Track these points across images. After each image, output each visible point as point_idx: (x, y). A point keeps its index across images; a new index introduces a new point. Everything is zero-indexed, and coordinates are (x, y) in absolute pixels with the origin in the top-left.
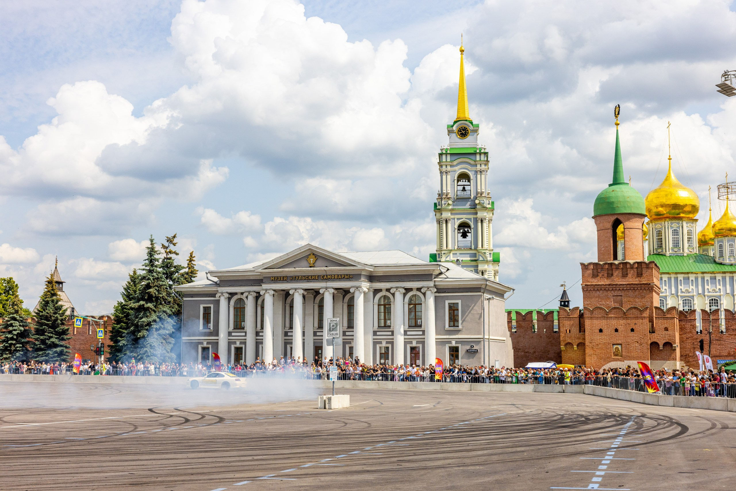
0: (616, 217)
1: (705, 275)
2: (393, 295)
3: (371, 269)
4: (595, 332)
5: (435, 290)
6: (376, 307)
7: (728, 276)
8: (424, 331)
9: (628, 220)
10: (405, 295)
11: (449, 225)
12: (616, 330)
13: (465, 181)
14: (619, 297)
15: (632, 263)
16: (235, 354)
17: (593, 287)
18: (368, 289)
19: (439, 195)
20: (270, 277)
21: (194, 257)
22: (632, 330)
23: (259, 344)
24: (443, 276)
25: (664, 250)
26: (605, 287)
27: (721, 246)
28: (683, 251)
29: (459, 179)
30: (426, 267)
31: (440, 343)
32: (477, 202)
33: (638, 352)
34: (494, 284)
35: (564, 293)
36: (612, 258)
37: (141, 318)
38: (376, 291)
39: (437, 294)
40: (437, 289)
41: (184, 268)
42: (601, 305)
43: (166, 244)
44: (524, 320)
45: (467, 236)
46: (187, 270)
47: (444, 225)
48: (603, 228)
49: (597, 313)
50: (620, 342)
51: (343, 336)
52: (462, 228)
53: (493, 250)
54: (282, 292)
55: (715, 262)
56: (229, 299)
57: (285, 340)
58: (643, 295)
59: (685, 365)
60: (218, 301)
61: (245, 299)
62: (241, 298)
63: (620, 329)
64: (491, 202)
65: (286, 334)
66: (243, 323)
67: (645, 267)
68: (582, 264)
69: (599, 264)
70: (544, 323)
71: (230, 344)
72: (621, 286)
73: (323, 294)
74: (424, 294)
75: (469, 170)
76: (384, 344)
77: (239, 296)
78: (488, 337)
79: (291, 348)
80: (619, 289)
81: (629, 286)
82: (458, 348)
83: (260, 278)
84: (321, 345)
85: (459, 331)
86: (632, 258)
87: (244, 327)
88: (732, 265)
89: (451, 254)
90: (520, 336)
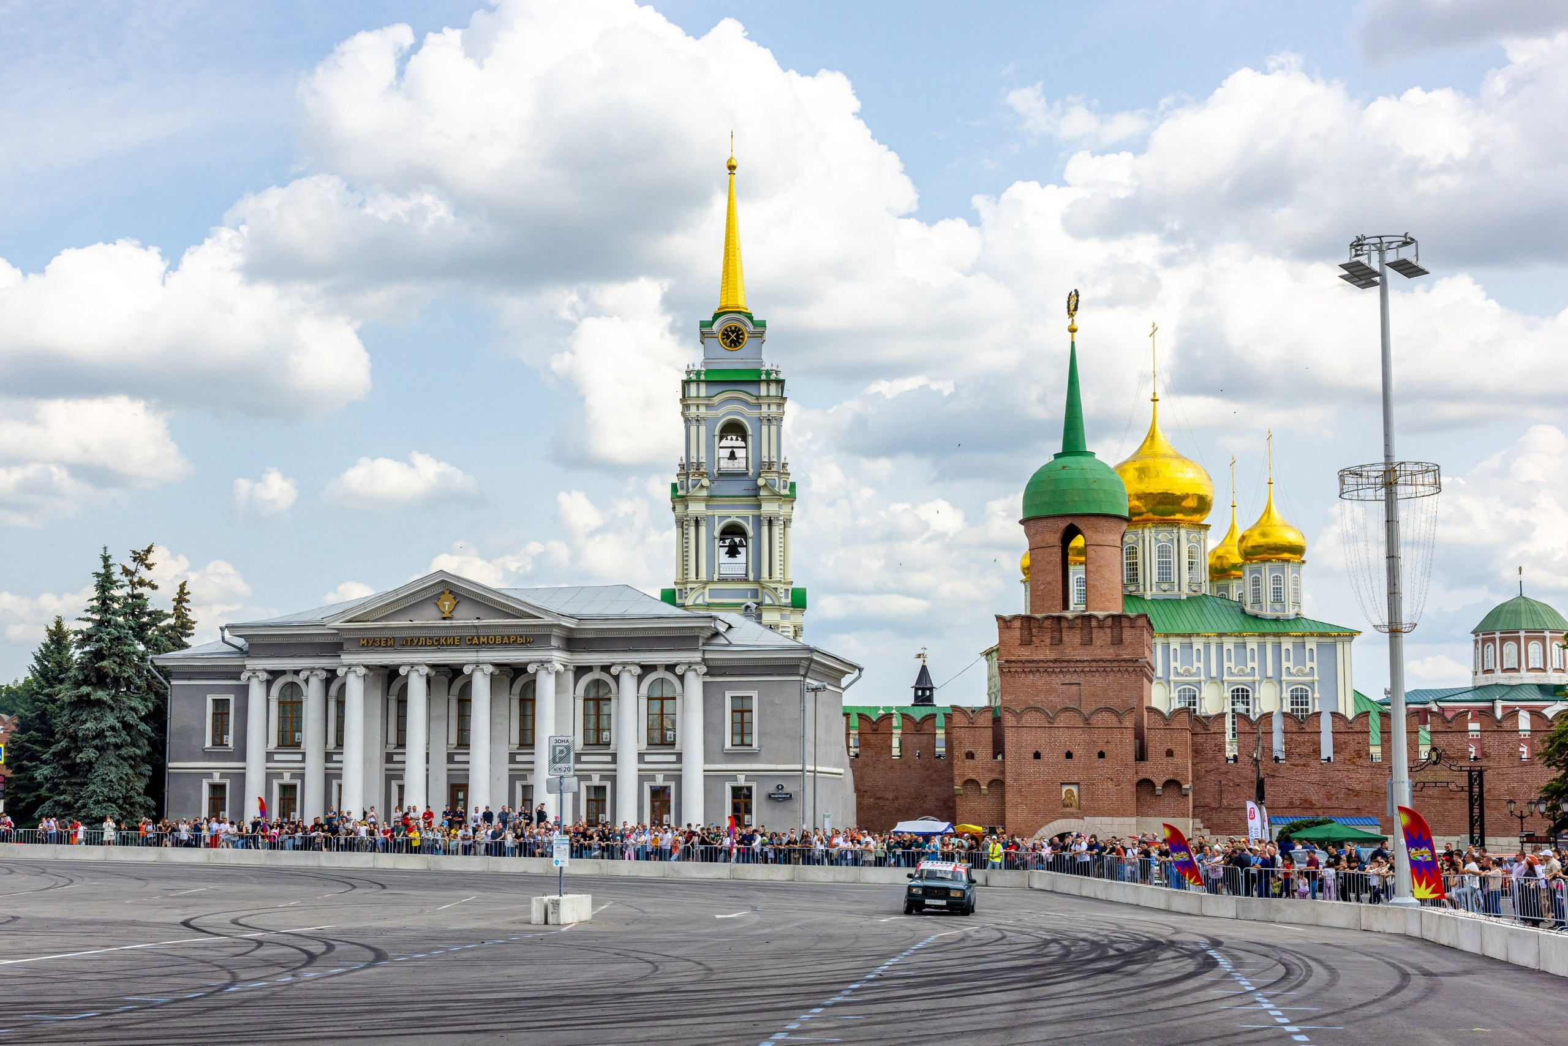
0: (1070, 522)
1: (1224, 639)
2: (617, 678)
3: (572, 623)
4: (1024, 759)
5: (705, 669)
6: (580, 704)
7: (1270, 641)
8: (679, 755)
9: (1094, 527)
10: (640, 678)
11: (703, 530)
12: (1069, 755)
13: (737, 439)
14: (1075, 688)
15: (1101, 617)
16: (280, 799)
17: (1020, 665)
18: (565, 666)
19: (682, 467)
20: (358, 639)
21: (188, 593)
22: (1101, 755)
23: (332, 777)
24: (720, 640)
25: (1141, 588)
26: (1046, 665)
27: (1256, 582)
28: (1179, 590)
29: (724, 434)
30: (686, 622)
31: (711, 780)
32: (761, 482)
33: (1112, 800)
34: (824, 659)
35: (924, 670)
36: (1060, 607)
37: (84, 722)
38: (580, 671)
39: (708, 679)
40: (707, 667)
41: (168, 616)
42: (1037, 701)
43: (132, 566)
44: (875, 731)
45: (740, 553)
46: (172, 621)
47: (693, 530)
48: (1043, 545)
49: (1028, 719)
50: (1076, 779)
51: (510, 763)
52: (729, 537)
53: (791, 583)
54: (381, 671)
55: (1243, 612)
56: (269, 684)
57: (387, 770)
58: (1122, 684)
59: (1201, 826)
60: (248, 686)
61: (303, 685)
62: (295, 681)
63: (1077, 752)
64: (789, 484)
65: (389, 758)
66: (297, 734)
67: (1128, 624)
68: (999, 618)
69: (1034, 618)
70: (915, 739)
71: (269, 777)
72: (1079, 664)
73: (470, 675)
74: (681, 678)
75: (745, 415)
76: (596, 781)
77: (289, 678)
78: (812, 768)
79: (401, 788)
80: (1073, 669)
81: (1094, 664)
82: (749, 789)
83: (336, 640)
84: (464, 782)
85: (753, 756)
86: (1101, 606)
87: (300, 743)
88: (1277, 620)
89: (707, 591)
90: (865, 765)
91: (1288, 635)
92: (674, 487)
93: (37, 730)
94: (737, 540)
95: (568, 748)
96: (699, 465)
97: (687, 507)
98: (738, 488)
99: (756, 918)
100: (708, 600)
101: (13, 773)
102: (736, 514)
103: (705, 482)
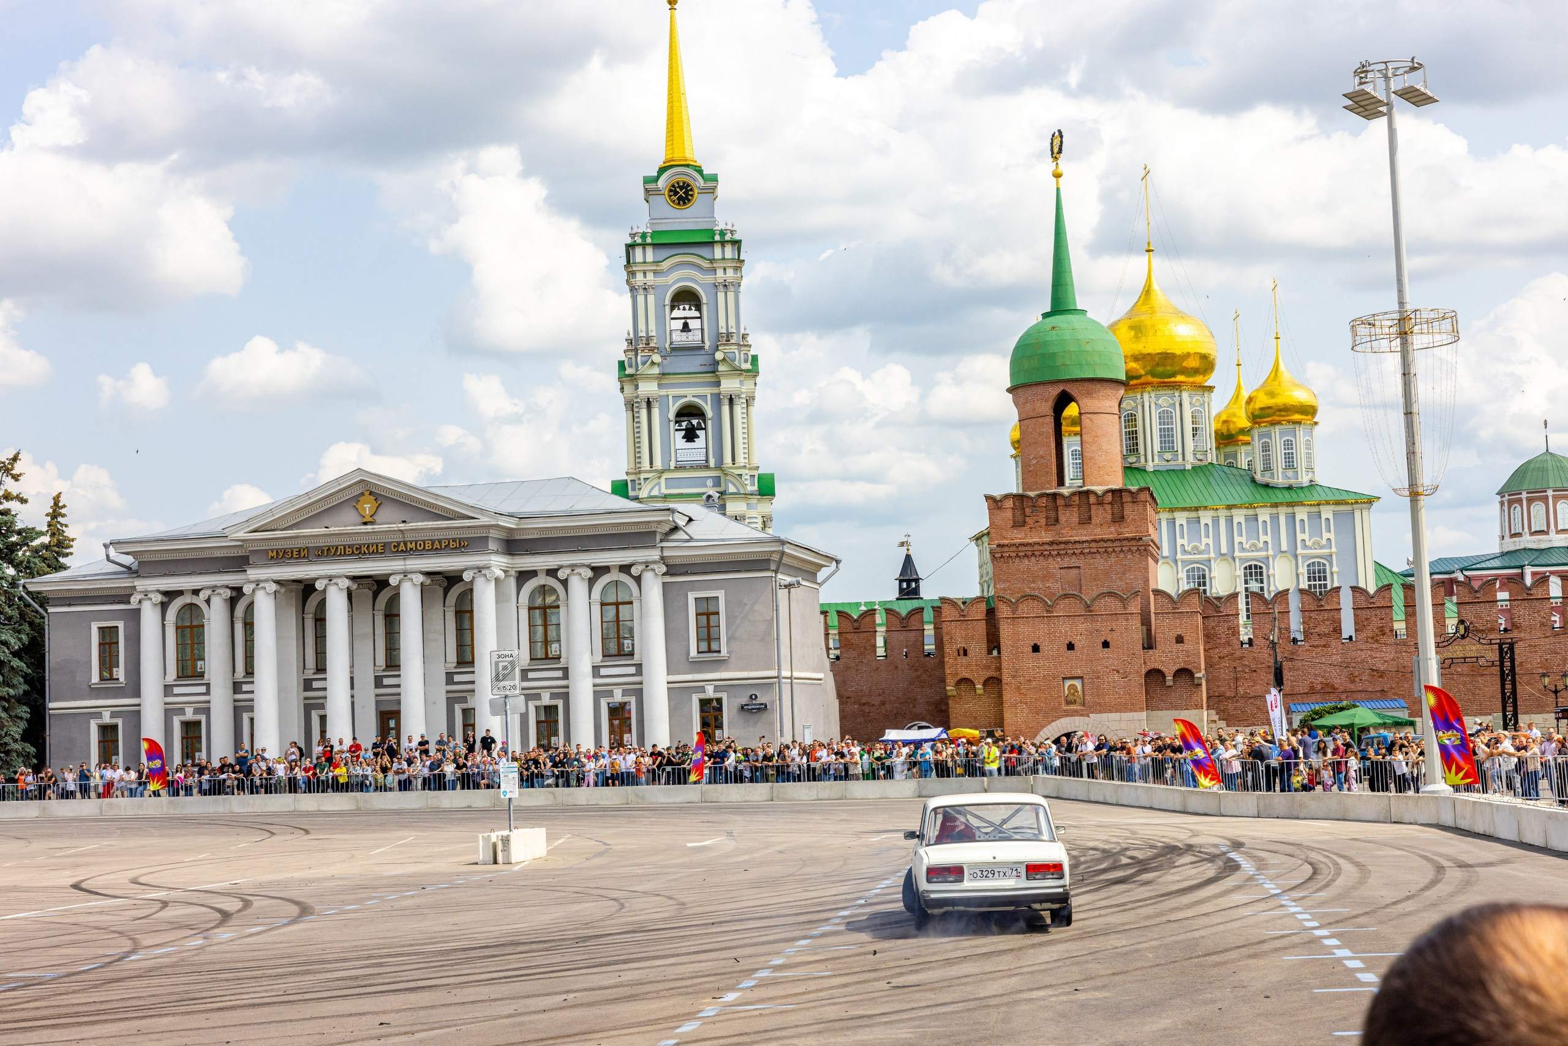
0: (1062, 389)
1: (1234, 512)
2: (565, 583)
3: (510, 523)
4: (1022, 653)
5: (664, 569)
6: (524, 613)
7: (1283, 512)
8: (639, 667)
9: (1089, 394)
10: (591, 582)
11: (653, 412)
12: (1071, 646)
13: (687, 309)
14: (1074, 572)
15: (1100, 493)
16: (183, 738)
17: (1013, 549)
18: (505, 572)
19: (629, 342)
20: (267, 551)
21: (64, 507)
22: (1106, 644)
23: (242, 711)
24: (680, 535)
25: (1143, 459)
26: (1041, 548)
27: (1266, 448)
28: (1183, 459)
29: (674, 304)
30: (641, 517)
31: (677, 693)
32: (719, 356)
33: (1119, 694)
34: (796, 552)
35: (908, 561)
36: (1055, 483)
38: (523, 576)
39: (668, 579)
40: (667, 566)
41: (41, 534)
42: (1034, 589)
44: (857, 630)
45: (698, 437)
46: (46, 539)
48: (1034, 414)
49: (1024, 609)
50: (1079, 673)
51: (447, 684)
52: (684, 419)
54: (295, 587)
55: (1253, 480)
56: (164, 607)
57: (305, 699)
58: (1125, 565)
59: (1217, 718)
60: (139, 610)
61: (204, 607)
62: (194, 602)
63: (1079, 642)
64: (750, 358)
65: (307, 685)
66: (200, 663)
67: (1129, 499)
68: (988, 498)
69: (1028, 497)
70: (901, 637)
71: (168, 714)
72: (1078, 546)
73: (398, 587)
74: (638, 579)
75: (698, 282)
76: (546, 700)
77: (187, 599)
78: (789, 674)
79: (323, 719)
80: (1072, 552)
81: (1094, 545)
82: (719, 701)
83: (240, 553)
84: (395, 708)
85: (720, 663)
86: (1100, 480)
87: (204, 672)
88: (1290, 488)
89: (663, 480)
90: (846, 668)
91: (1301, 504)
92: (622, 365)
94: (695, 422)
95: (512, 663)
96: (648, 339)
97: (637, 387)
98: (695, 363)
99: (731, 845)
100: (665, 491)
102: (691, 394)
103: (656, 358)
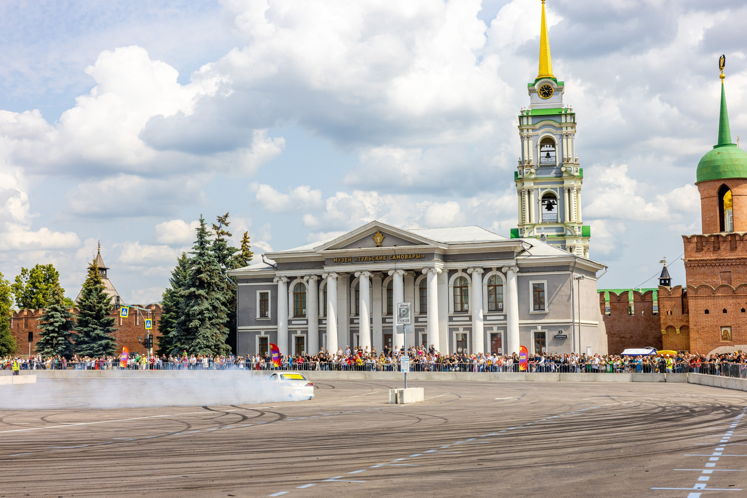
0: (722, 183)
2: (471, 275)
3: (445, 247)
4: (700, 314)
5: (518, 269)
6: (451, 290)
8: (505, 316)
9: (737, 186)
10: (483, 275)
11: (532, 196)
12: (725, 311)
13: (550, 147)
14: (728, 274)
15: (741, 235)
16: (296, 344)
17: (697, 262)
18: (442, 270)
19: (520, 162)
20: (333, 259)
22: (743, 310)
23: (322, 332)
24: (526, 253)
26: (711, 262)
29: (543, 144)
30: (506, 244)
31: (524, 329)
32: (563, 169)
34: (583, 262)
35: (665, 269)
36: (719, 230)
37: (193, 306)
38: (451, 272)
39: (520, 274)
40: (519, 268)
41: (237, 250)
42: (706, 282)
43: (218, 224)
44: (619, 301)
45: (553, 208)
46: (241, 252)
47: (527, 196)
48: (707, 196)
49: (701, 292)
50: (729, 324)
51: (415, 322)
52: (547, 199)
53: (582, 223)
54: (346, 275)
56: (288, 284)
57: (351, 328)
60: (277, 285)
61: (306, 284)
62: (302, 282)
63: (729, 309)
64: (579, 170)
65: (352, 321)
66: (304, 310)
68: (684, 237)
69: (704, 237)
70: (641, 305)
71: (290, 333)
72: (730, 261)
73: (392, 276)
74: (505, 274)
75: (554, 134)
76: (461, 331)
77: (298, 281)
78: (578, 321)
79: (358, 337)
80: (727, 264)
81: (738, 261)
82: (544, 333)
83: (321, 259)
84: (391, 333)
85: (544, 315)
86: (742, 228)
87: (306, 314)
90: (614, 319)
92: (516, 173)
93: (174, 312)
94: (551, 201)
96: (529, 161)
97: (523, 184)
101: (163, 334)
102: (550, 187)
103: (533, 170)
